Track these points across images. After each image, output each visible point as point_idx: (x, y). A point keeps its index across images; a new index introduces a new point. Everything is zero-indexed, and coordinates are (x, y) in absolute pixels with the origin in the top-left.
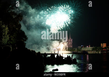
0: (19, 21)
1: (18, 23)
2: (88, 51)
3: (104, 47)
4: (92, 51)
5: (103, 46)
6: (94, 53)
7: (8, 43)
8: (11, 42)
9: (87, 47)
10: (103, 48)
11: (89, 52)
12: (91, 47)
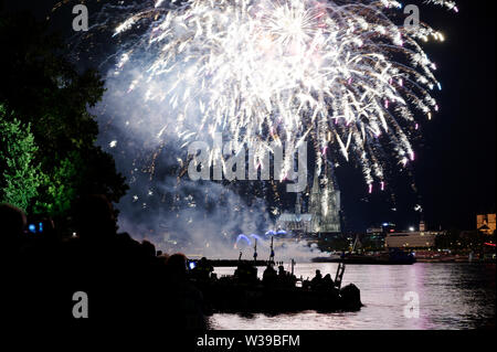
0: (87, 104)
1: (80, 115)
2: (416, 248)
3: (490, 232)
4: (434, 249)
5: (485, 227)
6: (445, 259)
9: (412, 229)
12: (428, 229)
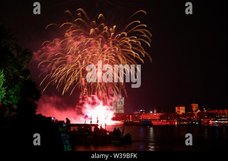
2: (153, 120)
3: (181, 114)
4: (160, 120)
5: (179, 112)
6: (164, 124)
7: (4, 102)
8: (9, 102)
9: (151, 112)
10: (180, 116)
11: (154, 123)
12: (157, 112)
